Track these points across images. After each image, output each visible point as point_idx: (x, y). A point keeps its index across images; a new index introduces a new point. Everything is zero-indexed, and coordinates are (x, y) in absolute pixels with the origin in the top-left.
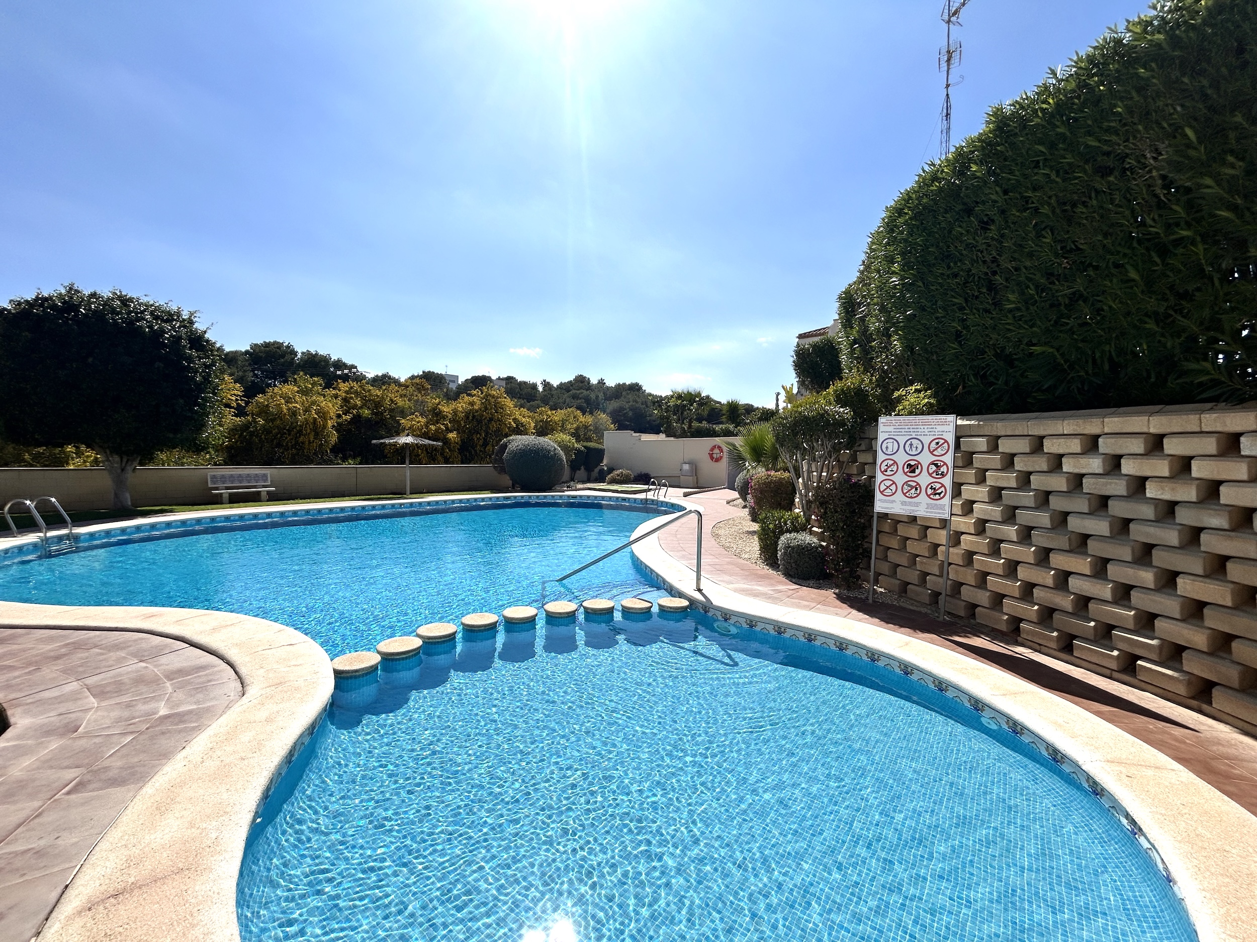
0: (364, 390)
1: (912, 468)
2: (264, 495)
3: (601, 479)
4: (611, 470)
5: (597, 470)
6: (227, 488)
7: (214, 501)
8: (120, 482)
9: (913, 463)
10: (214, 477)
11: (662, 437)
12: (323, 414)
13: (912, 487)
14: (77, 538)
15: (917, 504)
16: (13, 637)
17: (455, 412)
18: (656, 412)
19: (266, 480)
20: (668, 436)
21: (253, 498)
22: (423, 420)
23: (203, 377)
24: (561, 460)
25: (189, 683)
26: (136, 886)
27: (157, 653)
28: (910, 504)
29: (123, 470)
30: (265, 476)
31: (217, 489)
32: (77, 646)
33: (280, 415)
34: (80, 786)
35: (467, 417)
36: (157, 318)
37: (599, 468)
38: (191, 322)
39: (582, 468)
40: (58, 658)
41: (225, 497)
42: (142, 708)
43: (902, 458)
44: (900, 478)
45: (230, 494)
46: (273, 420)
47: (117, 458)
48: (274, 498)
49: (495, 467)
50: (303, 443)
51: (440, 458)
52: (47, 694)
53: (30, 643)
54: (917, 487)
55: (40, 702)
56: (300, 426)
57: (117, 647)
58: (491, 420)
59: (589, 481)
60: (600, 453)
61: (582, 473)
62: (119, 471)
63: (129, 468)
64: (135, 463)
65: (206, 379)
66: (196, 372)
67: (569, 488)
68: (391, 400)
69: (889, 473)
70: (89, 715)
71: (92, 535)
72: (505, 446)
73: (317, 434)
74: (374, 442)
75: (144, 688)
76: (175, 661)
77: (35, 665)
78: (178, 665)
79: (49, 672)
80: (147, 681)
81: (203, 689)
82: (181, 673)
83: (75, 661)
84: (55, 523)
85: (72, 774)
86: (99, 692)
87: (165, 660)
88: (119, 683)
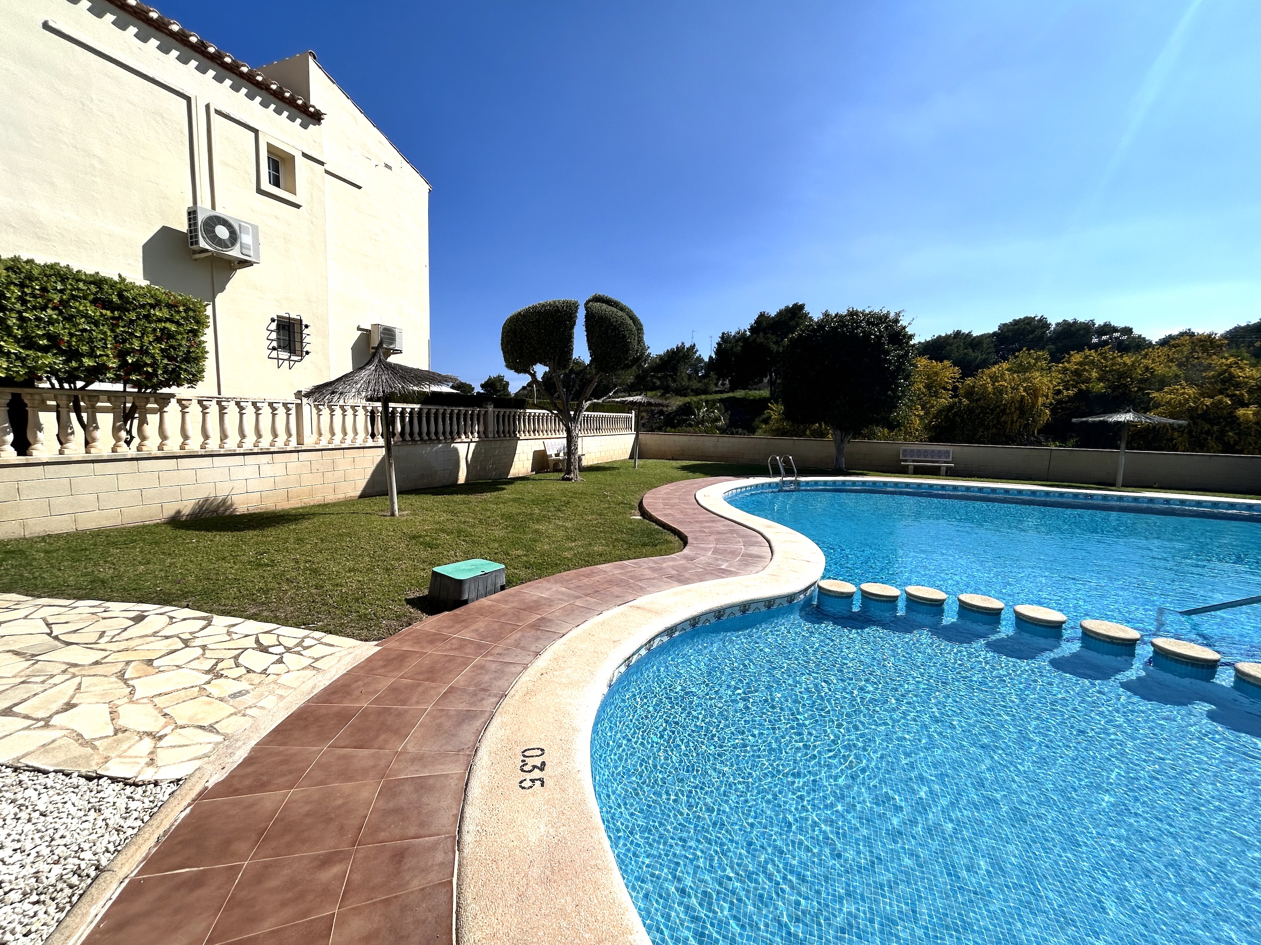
2: (943, 470)
6: (914, 461)
7: (903, 471)
8: (840, 450)
10: (905, 451)
12: (1034, 392)
14: (798, 483)
19: (948, 457)
21: (934, 472)
25: (746, 560)
26: (644, 609)
27: (755, 544)
29: (842, 441)
30: (947, 452)
31: (906, 461)
32: (732, 531)
33: (984, 395)
34: (671, 577)
36: (869, 323)
38: (896, 321)
41: (911, 468)
42: (720, 562)
45: (915, 466)
46: (977, 400)
47: (838, 432)
48: (953, 474)
50: (1005, 422)
52: (702, 546)
53: (720, 526)
55: (697, 547)
56: (1005, 405)
57: (743, 536)
63: (846, 440)
64: (850, 437)
66: (891, 363)
68: (1147, 368)
70: (702, 558)
71: (807, 483)
73: (1022, 413)
74: (1074, 420)
75: (730, 556)
76: (754, 550)
77: (711, 533)
78: (753, 552)
79: (712, 538)
80: (734, 553)
81: (747, 565)
82: (751, 556)
83: (723, 537)
84: (789, 472)
85: (674, 572)
86: (716, 551)
87: (751, 548)
88: (726, 551)
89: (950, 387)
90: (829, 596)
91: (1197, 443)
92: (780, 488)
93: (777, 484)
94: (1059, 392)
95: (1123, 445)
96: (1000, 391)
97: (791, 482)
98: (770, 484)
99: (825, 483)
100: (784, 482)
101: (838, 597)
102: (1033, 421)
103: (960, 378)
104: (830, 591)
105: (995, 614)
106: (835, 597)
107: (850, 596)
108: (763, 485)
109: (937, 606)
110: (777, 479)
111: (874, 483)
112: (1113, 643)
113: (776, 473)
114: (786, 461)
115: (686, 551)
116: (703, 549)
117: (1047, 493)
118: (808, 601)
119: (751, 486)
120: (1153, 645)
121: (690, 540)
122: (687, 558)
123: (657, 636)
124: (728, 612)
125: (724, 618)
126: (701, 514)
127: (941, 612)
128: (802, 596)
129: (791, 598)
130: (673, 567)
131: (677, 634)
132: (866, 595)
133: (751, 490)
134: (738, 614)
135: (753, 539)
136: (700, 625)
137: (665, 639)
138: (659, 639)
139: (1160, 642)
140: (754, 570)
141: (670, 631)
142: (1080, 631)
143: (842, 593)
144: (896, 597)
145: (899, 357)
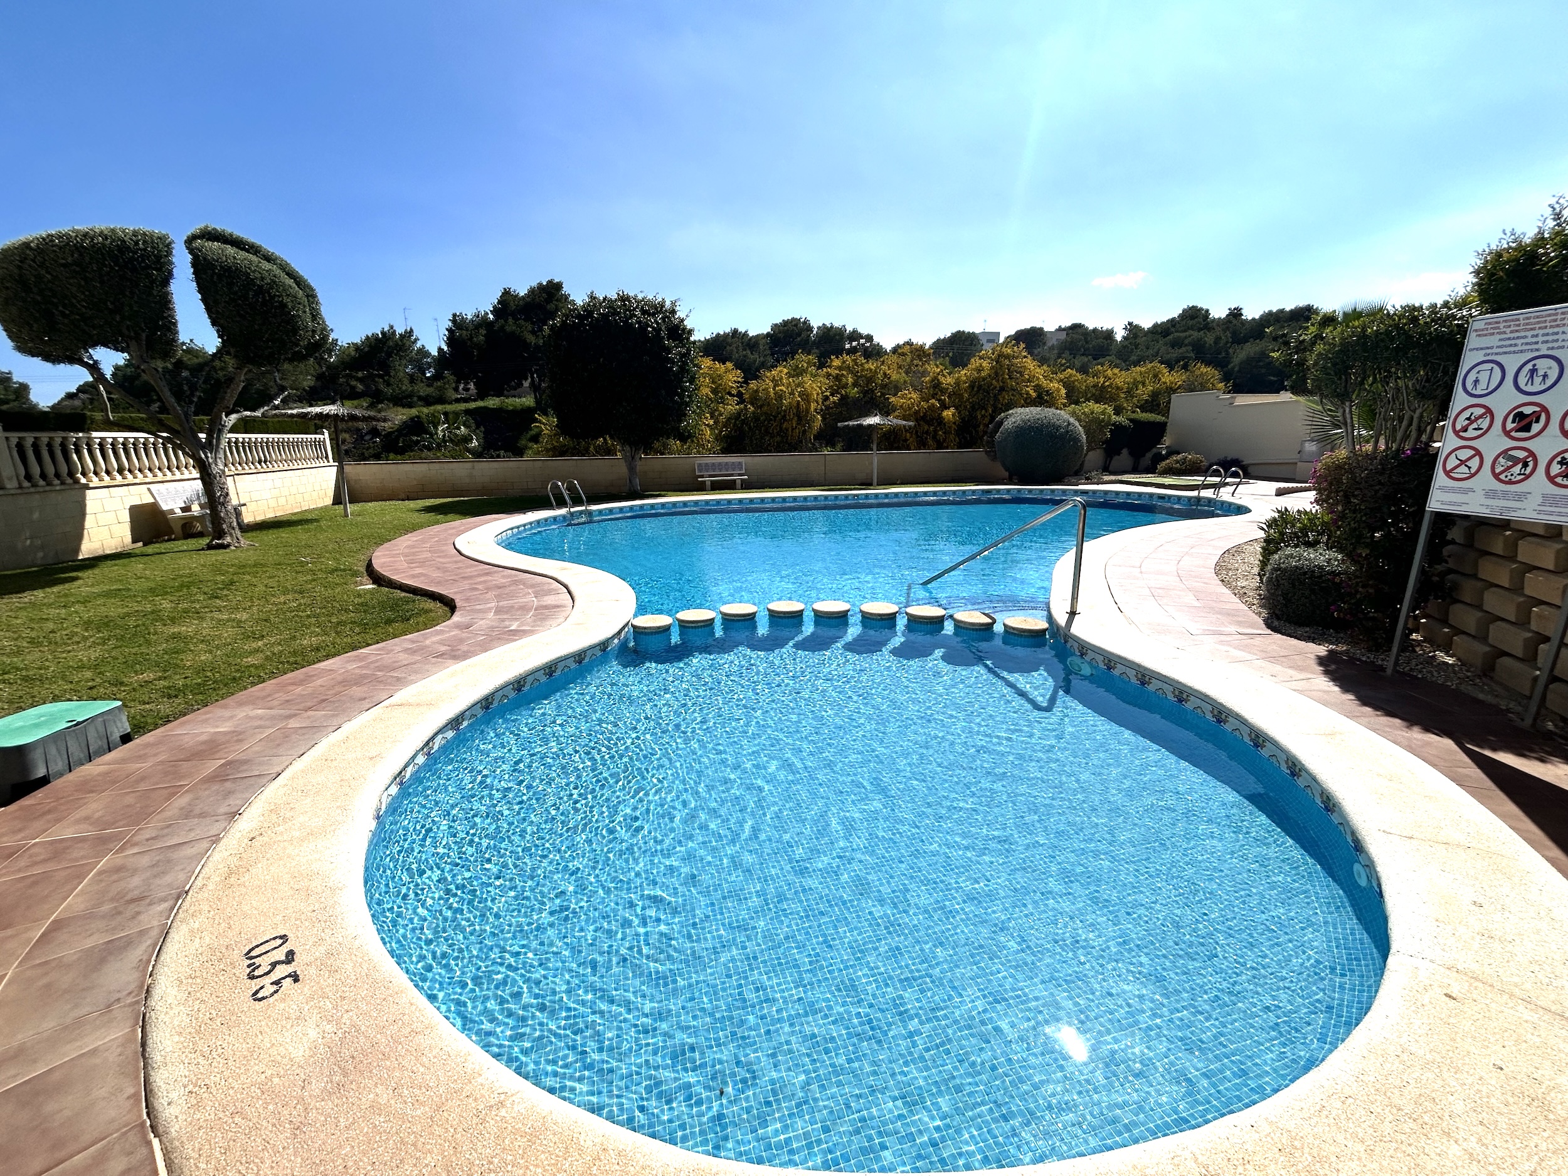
0: (856, 364)
1: (1523, 422)
2: (739, 483)
3: (1151, 470)
4: (1172, 452)
5: (1149, 455)
6: (710, 476)
7: (700, 488)
8: (632, 469)
9: (1528, 410)
10: (700, 465)
11: (1286, 396)
12: (806, 396)
13: (1516, 461)
14: (590, 513)
15: (1520, 497)
16: (496, 572)
17: (958, 383)
19: (741, 469)
20: (1295, 394)
21: (730, 486)
22: (914, 396)
23: (680, 366)
24: (1076, 440)
25: (542, 614)
26: (410, 705)
27: (549, 592)
28: (1505, 495)
29: (633, 458)
30: (740, 464)
31: (702, 477)
32: (515, 582)
33: (767, 402)
34: (442, 655)
35: (972, 386)
36: (644, 312)
37: (1154, 450)
38: (673, 312)
39: (1125, 451)
40: (500, 588)
41: (708, 484)
42: (507, 623)
43: (1505, 401)
44: (1494, 444)
45: (712, 481)
46: (761, 407)
47: (627, 448)
48: (747, 486)
49: (986, 452)
50: (787, 430)
51: (930, 442)
52: (478, 607)
53: (499, 578)
54: (1529, 461)
55: (471, 610)
56: (785, 411)
57: (532, 586)
58: (1002, 389)
59: (1135, 470)
60: (1159, 430)
61: (1124, 458)
62: (630, 459)
63: (637, 457)
64: (641, 452)
65: (683, 369)
66: (673, 363)
67: (1089, 480)
68: (885, 374)
69: (1471, 433)
70: (481, 622)
71: (600, 512)
72: (1001, 423)
73: (800, 419)
74: (839, 424)
75: (519, 612)
76: (549, 600)
77: (488, 589)
78: (549, 602)
79: (491, 595)
80: (524, 608)
81: (544, 619)
82: (546, 607)
83: (507, 590)
84: (577, 501)
85: (443, 648)
86: (499, 611)
87: (546, 598)
88: (512, 607)
89: (734, 392)
90: (646, 634)
91: (922, 444)
92: (568, 520)
93: (564, 517)
94: (826, 398)
95: (875, 447)
96: (780, 396)
97: (581, 512)
98: (555, 518)
99: (621, 509)
100: (572, 514)
101: (656, 633)
102: (809, 427)
103: (743, 382)
104: (645, 628)
105: (798, 616)
106: (652, 633)
107: (666, 629)
108: (546, 520)
109: (750, 618)
110: (563, 511)
111: (674, 504)
112: (882, 620)
113: (561, 503)
114: (571, 488)
115: (457, 618)
116: (480, 611)
117: (826, 497)
118: (624, 646)
119: (531, 523)
120: (907, 613)
121: (458, 604)
122: (458, 626)
123: (436, 734)
124: (530, 679)
125: (526, 689)
126: (467, 567)
127: (754, 627)
128: (616, 641)
129: (603, 645)
130: (441, 643)
131: (465, 724)
132: (684, 625)
133: (532, 528)
134: (544, 679)
135: (546, 587)
136: (495, 704)
137: (450, 734)
138: (440, 736)
139: (910, 610)
140: (554, 623)
141: (454, 723)
142: (859, 616)
143: (659, 628)
144: (713, 620)
145: (683, 355)
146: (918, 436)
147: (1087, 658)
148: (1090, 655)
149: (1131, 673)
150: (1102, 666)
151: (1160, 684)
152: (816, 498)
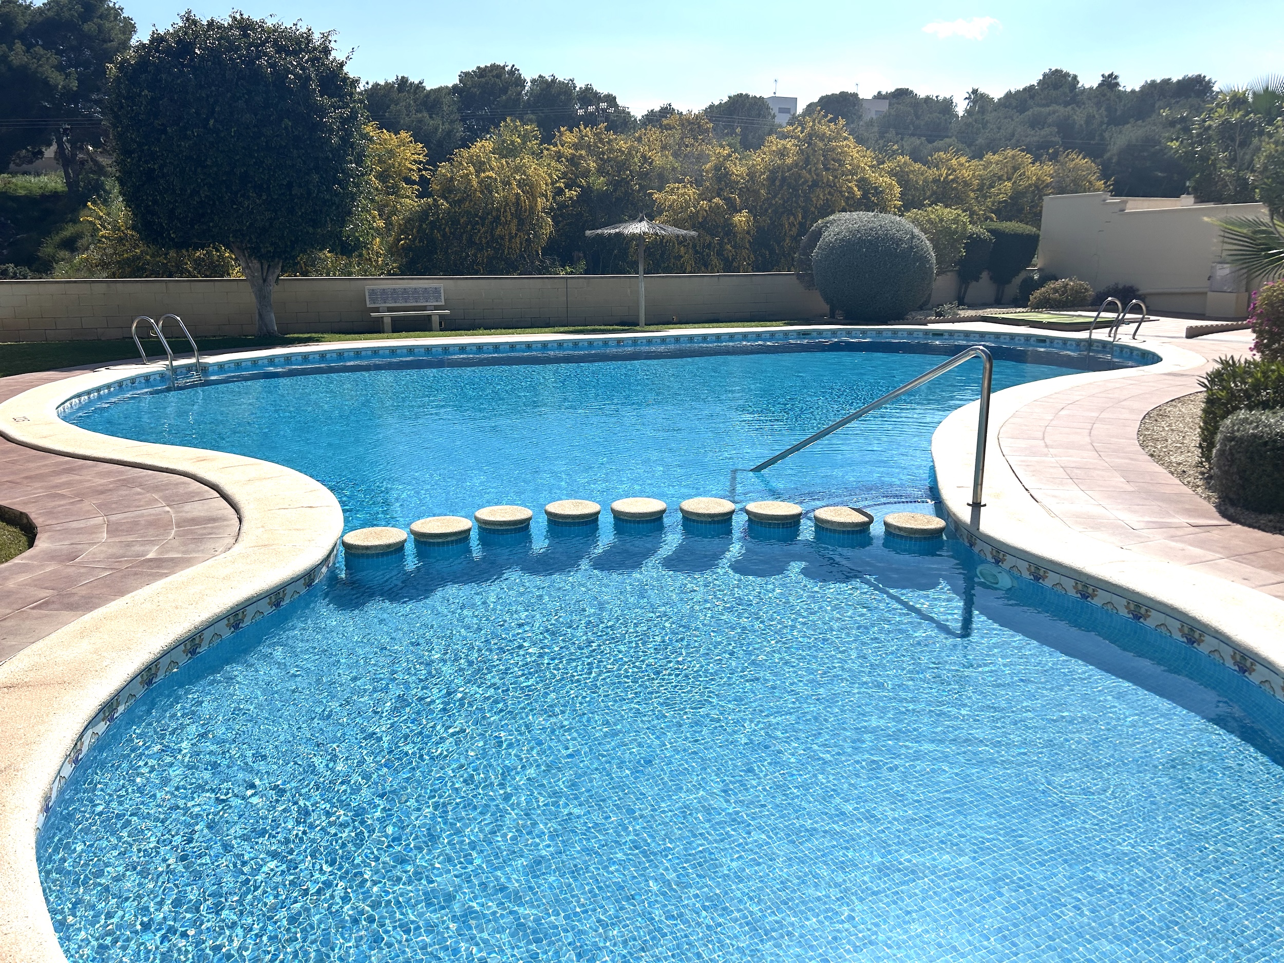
0: (601, 140)
2: (435, 320)
3: (1020, 302)
4: (1047, 277)
5: (1018, 280)
6: (390, 309)
7: (374, 328)
8: (263, 297)
10: (373, 292)
11: (1186, 202)
12: (528, 186)
14: (204, 369)
16: (81, 467)
17: (751, 174)
18: (1174, 144)
19: (438, 299)
20: (1200, 199)
21: (421, 325)
22: (691, 191)
23: (341, 138)
24: (924, 259)
25: (192, 532)
27: (190, 497)
29: (264, 280)
30: (436, 291)
31: (377, 310)
32: (126, 483)
33: (467, 194)
34: (45, 604)
35: (772, 180)
36: (280, 49)
37: (1022, 275)
38: (326, 51)
39: (985, 275)
40: (102, 492)
42: (138, 548)
45: (392, 318)
46: (460, 202)
47: (256, 264)
48: (450, 326)
49: (798, 275)
50: (502, 238)
51: (715, 260)
52: (75, 525)
53: (93, 476)
55: (66, 531)
56: (498, 209)
57: (156, 488)
58: (815, 184)
59: (998, 303)
60: (1030, 244)
61: (984, 285)
62: (261, 281)
63: (272, 278)
64: (278, 271)
65: (346, 141)
66: (331, 131)
67: (941, 317)
68: (644, 156)
70: (92, 549)
71: (221, 366)
72: (818, 234)
73: (521, 222)
74: (588, 233)
75: (151, 531)
76: (195, 509)
77: (81, 496)
78: (196, 514)
79: (89, 504)
80: (159, 525)
81: (199, 540)
82: (194, 521)
83: (115, 497)
84: (181, 349)
85: (45, 594)
86: (114, 529)
87: (188, 507)
88: (136, 523)
89: (416, 177)
90: (368, 556)
93: (162, 375)
94: (560, 192)
95: (641, 267)
96: (487, 187)
97: (189, 368)
98: (147, 378)
100: (174, 370)
101: (383, 555)
102: (535, 235)
103: (428, 163)
104: (367, 548)
106: (378, 555)
107: (397, 549)
108: (133, 380)
110: (158, 366)
111: (340, 354)
113: (155, 352)
114: (170, 329)
115: (42, 543)
116: (79, 531)
117: (576, 343)
119: (108, 386)
120: (748, 512)
121: (38, 519)
122: (52, 556)
123: (86, 729)
124: (207, 635)
125: (202, 649)
126: (28, 461)
128: (324, 570)
129: (309, 576)
130: (38, 583)
131: (121, 709)
132: (424, 541)
133: (110, 394)
134: (227, 633)
135: (181, 490)
136: (161, 676)
137: (102, 727)
138: (90, 732)
139: (753, 507)
140: (220, 545)
141: (107, 709)
143: (389, 546)
144: (469, 530)
146: (697, 252)
147: (1006, 565)
148: (1009, 562)
149: (1069, 584)
150: (1026, 575)
151: (1107, 597)
152: (560, 344)
